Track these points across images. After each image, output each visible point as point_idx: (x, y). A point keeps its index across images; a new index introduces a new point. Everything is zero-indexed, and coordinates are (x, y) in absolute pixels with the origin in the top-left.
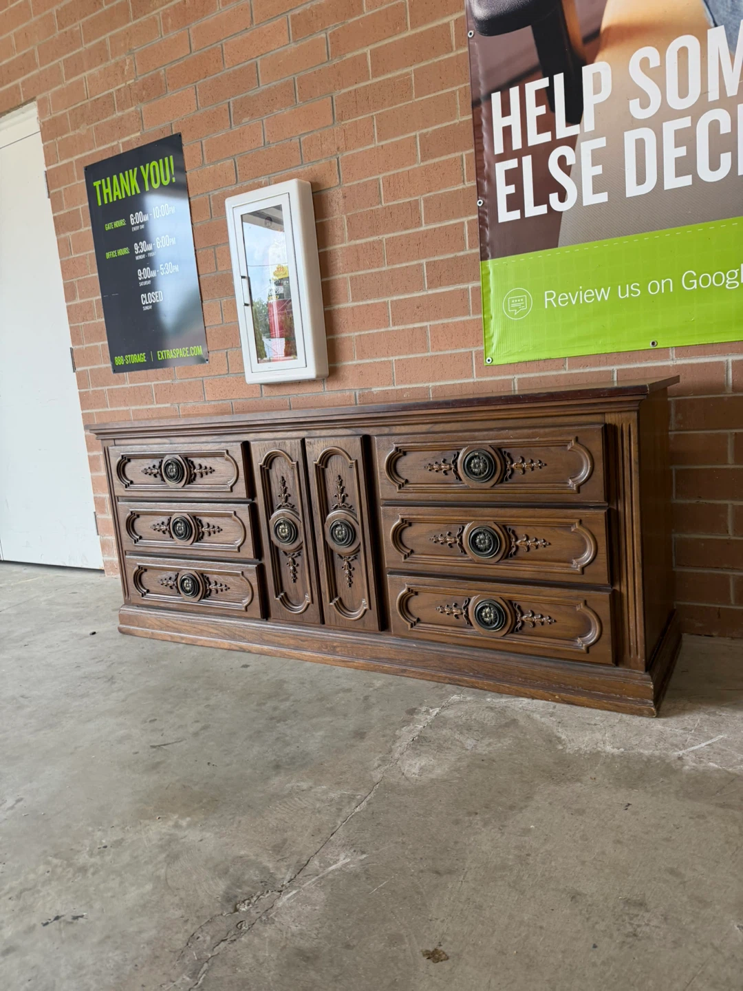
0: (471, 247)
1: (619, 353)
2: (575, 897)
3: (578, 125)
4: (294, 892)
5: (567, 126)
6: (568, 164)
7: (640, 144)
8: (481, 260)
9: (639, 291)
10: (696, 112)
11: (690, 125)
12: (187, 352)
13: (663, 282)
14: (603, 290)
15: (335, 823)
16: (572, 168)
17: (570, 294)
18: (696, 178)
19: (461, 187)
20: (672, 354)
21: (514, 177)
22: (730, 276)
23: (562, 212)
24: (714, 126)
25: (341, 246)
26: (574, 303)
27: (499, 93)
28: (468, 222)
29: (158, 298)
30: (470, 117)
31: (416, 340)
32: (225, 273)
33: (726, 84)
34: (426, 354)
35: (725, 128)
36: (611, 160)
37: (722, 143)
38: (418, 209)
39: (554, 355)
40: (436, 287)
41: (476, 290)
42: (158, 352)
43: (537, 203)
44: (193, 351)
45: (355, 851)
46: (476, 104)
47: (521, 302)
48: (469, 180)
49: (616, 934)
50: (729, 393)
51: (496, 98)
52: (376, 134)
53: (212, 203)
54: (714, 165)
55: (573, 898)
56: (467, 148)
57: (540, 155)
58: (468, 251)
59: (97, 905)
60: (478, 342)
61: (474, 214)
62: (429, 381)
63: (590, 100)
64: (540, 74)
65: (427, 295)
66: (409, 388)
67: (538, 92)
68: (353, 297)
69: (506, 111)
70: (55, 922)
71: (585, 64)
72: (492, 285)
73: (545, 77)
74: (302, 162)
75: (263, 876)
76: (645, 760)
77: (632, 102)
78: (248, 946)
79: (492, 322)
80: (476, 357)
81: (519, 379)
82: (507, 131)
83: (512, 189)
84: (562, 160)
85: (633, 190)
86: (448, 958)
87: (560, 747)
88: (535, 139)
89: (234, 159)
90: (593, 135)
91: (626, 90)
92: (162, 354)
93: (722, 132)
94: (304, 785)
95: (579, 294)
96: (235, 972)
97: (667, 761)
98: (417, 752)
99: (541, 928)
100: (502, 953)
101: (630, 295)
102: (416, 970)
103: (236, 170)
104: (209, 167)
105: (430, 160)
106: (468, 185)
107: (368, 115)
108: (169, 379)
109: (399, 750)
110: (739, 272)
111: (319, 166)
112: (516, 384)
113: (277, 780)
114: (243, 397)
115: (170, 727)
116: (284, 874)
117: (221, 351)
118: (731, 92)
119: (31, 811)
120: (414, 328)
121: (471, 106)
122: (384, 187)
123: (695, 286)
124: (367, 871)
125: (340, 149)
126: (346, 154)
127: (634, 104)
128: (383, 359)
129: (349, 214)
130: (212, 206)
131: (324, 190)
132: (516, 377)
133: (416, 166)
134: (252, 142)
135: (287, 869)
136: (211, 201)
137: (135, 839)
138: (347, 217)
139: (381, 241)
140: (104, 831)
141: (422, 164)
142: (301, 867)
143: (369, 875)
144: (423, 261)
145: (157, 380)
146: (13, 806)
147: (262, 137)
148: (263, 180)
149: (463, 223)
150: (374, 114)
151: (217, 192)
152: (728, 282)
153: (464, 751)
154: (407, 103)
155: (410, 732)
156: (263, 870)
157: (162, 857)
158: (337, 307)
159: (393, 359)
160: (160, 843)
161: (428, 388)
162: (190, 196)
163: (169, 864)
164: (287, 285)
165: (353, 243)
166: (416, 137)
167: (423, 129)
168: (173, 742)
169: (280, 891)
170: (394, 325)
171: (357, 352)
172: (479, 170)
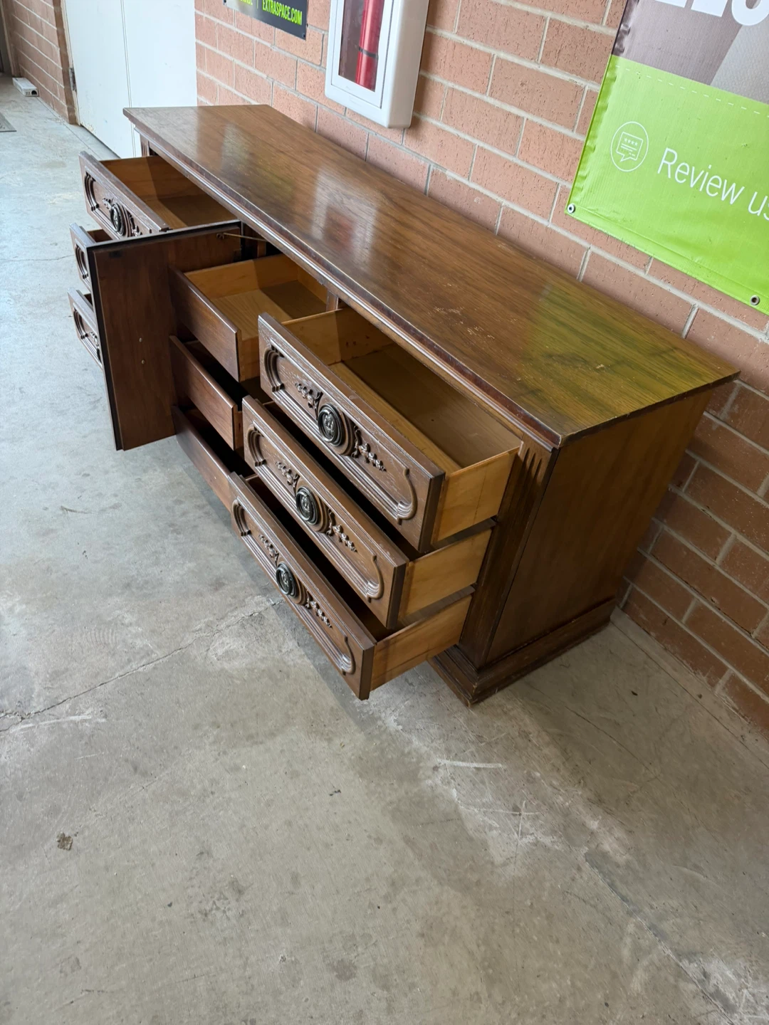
1: (711, 288)
2: (204, 853)
4: (31, 725)
8: (612, 52)
12: (288, 13)
17: (694, 168)
23: (740, 26)
26: (692, 185)
31: (507, 131)
34: (511, 158)
39: (640, 246)
41: (592, 95)
44: (293, 15)
45: (101, 711)
49: (195, 904)
55: (202, 853)
60: (569, 174)
62: (504, 197)
66: (482, 194)
72: (610, 100)
75: (24, 697)
76: (406, 751)
79: (593, 157)
80: (560, 195)
81: (593, 253)
86: (70, 849)
92: (267, 4)
94: (129, 618)
95: (704, 174)
97: (421, 764)
98: (242, 631)
99: (153, 865)
100: (107, 869)
101: (762, 213)
102: (43, 846)
108: (269, 42)
109: (229, 621)
112: (588, 258)
113: (114, 601)
114: (328, 106)
115: (91, 491)
116: (38, 704)
117: (319, 31)
120: (509, 113)
124: (92, 736)
128: (467, 138)
132: (591, 249)
135: (45, 700)
142: (54, 704)
143: (90, 740)
144: (549, 16)
145: (259, 36)
153: (276, 652)
155: (258, 604)
156: (29, 690)
158: (439, 32)
159: (477, 143)
161: (500, 204)
168: (79, 510)
169: (22, 719)
170: (491, 94)
171: (445, 111)
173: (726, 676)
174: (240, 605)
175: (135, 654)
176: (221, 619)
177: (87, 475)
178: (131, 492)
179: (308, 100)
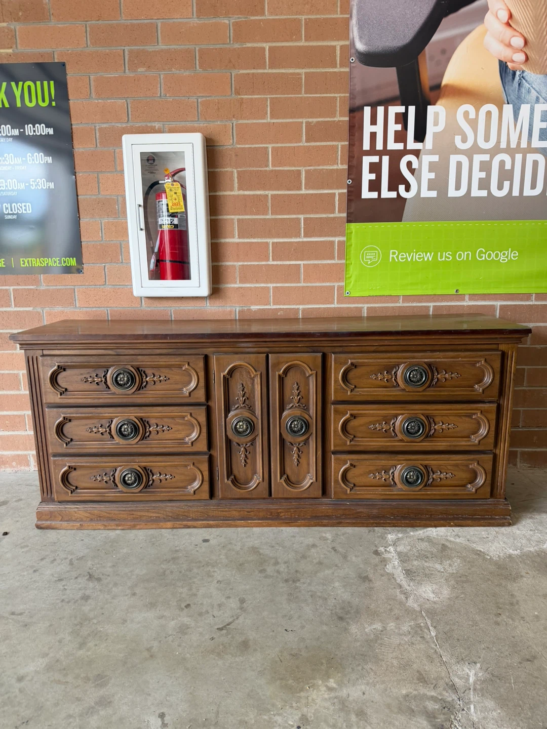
0: (339, 212)
1: (435, 295)
3: (422, 144)
5: (414, 142)
6: (413, 167)
7: (459, 165)
8: (347, 223)
9: (451, 257)
10: (493, 152)
11: (489, 160)
12: (58, 262)
13: (466, 253)
14: (429, 253)
15: (432, 648)
16: (416, 170)
17: (407, 254)
18: (489, 193)
19: (335, 167)
20: (467, 298)
21: (375, 168)
22: (503, 255)
23: (406, 199)
24: (502, 163)
25: (232, 192)
26: (409, 260)
27: (370, 107)
28: (339, 194)
29: (25, 210)
30: (347, 119)
31: (292, 273)
32: (108, 197)
33: (511, 140)
34: (299, 285)
35: (508, 166)
36: (440, 169)
37: (506, 175)
38: (300, 177)
39: (394, 293)
40: (311, 237)
41: (341, 244)
42: (21, 259)
43: (390, 189)
44: (65, 262)
46: (352, 111)
47: (373, 255)
48: (342, 164)
52: (269, 112)
53: (98, 134)
54: (500, 187)
56: (342, 141)
57: (396, 157)
58: (336, 215)
60: (341, 279)
61: (344, 189)
63: (431, 129)
64: (399, 102)
65: (302, 242)
66: (283, 308)
67: (397, 115)
68: (238, 235)
69: (374, 122)
71: (430, 105)
72: (353, 241)
73: (402, 105)
74: (198, 119)
77: (456, 137)
79: (351, 268)
80: (337, 290)
81: (368, 307)
82: (373, 135)
83: (373, 176)
84: (409, 164)
85: (452, 193)
88: (393, 146)
89: (126, 101)
90: (431, 152)
91: (453, 129)
92: (26, 262)
93: (506, 168)
94: (378, 626)
95: (413, 254)
98: (416, 582)
101: (445, 259)
103: (128, 111)
104: (96, 101)
105: (313, 143)
106: (340, 167)
107: (263, 96)
108: (33, 285)
109: (404, 583)
110: (508, 253)
111: (215, 126)
112: (366, 311)
113: (354, 629)
114: (121, 306)
115: (212, 609)
116: (450, 696)
117: (98, 265)
118: (513, 145)
119: (190, 721)
120: (290, 265)
121: (348, 112)
122: (272, 154)
123: (484, 258)
124: (492, 674)
125: (235, 117)
126: (240, 122)
127: (458, 139)
128: (262, 285)
129: (239, 169)
130: (97, 137)
131: (217, 146)
132: (366, 306)
133: (301, 144)
134: (148, 90)
135: (447, 692)
136: (97, 132)
137: (313, 711)
138: (237, 171)
139: (267, 196)
140: (279, 715)
141: (306, 144)
142: (453, 688)
143: (497, 677)
144: (302, 217)
145: (18, 284)
146: (163, 723)
147: (159, 89)
148: (157, 125)
149: (334, 194)
150: (268, 96)
151: (104, 126)
152: (502, 258)
153: (442, 574)
154: (297, 96)
155: (395, 568)
156: (433, 698)
157: (353, 718)
158: (223, 241)
159: (271, 285)
160: (337, 707)
161: (298, 309)
162: (72, 123)
163: (366, 721)
164: (184, 217)
165: (241, 192)
166: (302, 123)
167: (308, 118)
168: (231, 620)
169: (463, 710)
170: (273, 260)
171: (240, 277)
172: (351, 157)
174: (391, 577)
175: (416, 632)
176: (400, 586)
177: (188, 606)
178: (232, 589)
179: (94, 309)
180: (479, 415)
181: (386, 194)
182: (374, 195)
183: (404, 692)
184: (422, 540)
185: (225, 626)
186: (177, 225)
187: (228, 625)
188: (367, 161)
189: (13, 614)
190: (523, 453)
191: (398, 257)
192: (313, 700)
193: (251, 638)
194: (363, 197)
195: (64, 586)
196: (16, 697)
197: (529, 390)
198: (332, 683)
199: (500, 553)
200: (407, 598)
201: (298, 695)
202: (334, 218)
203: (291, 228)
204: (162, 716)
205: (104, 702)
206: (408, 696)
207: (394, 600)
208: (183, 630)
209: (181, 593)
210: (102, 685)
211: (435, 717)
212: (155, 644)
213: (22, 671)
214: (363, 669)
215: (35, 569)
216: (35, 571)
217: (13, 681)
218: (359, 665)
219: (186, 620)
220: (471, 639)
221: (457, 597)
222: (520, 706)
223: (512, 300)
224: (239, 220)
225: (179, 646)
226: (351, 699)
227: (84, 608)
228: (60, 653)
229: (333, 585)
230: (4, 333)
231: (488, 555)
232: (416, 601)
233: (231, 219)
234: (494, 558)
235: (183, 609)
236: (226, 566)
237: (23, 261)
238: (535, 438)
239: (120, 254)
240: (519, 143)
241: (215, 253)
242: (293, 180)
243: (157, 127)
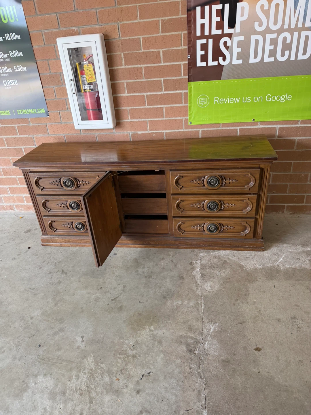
0: (184, 75)
1: (241, 123)
2: (279, 320)
3: (233, 29)
4: (207, 342)
5: (228, 28)
6: (228, 45)
7: (257, 41)
8: (189, 82)
9: (250, 100)
10: (279, 32)
11: (276, 37)
12: (36, 111)
13: (259, 97)
14: (237, 98)
15: (200, 315)
16: (229, 47)
17: (224, 99)
18: (276, 59)
19: (180, 48)
20: (259, 124)
21: (204, 47)
22: (282, 98)
23: (224, 65)
24: (285, 39)
25: (121, 67)
26: (226, 103)
27: (200, 7)
28: (183, 64)
29: (15, 83)
30: (186, 16)
31: (159, 113)
32: (55, 74)
33: (291, 23)
34: (163, 119)
35: (288, 41)
36: (245, 45)
37: (287, 47)
38: (160, 55)
39: (216, 122)
40: (168, 91)
41: (186, 94)
42: (18, 110)
43: (214, 60)
44: (39, 111)
45: (213, 323)
46: (189, 10)
47: (204, 100)
48: (184, 46)
49: (294, 328)
50: (276, 138)
51: (198, 9)
52: (139, 15)
53: (44, 37)
54: (283, 55)
55: (279, 321)
56: (183, 31)
57: (217, 39)
58: (182, 77)
59: (151, 367)
60: (186, 115)
61: (186, 61)
62: (164, 130)
63: (239, 19)
64: (219, 2)
65: (163, 94)
66: (155, 133)
67: (217, 11)
68: (127, 92)
69: (203, 17)
70: (143, 377)
71: (239, 2)
72: (193, 92)
73: (221, 4)
74: (98, 23)
75: (194, 341)
76: (270, 268)
77: (255, 23)
78: (208, 364)
79: (192, 108)
80: (185, 121)
82: (203, 26)
83: (203, 53)
84: (225, 43)
85: (252, 60)
86: (261, 349)
87: (245, 269)
88: (215, 32)
89: (56, 15)
90: (239, 35)
91: (253, 17)
92: (20, 111)
93: (287, 42)
94: (180, 302)
95: (228, 99)
96: (211, 373)
97: (276, 268)
98: (204, 280)
99: (277, 332)
100: (273, 343)
101: (247, 101)
102: (256, 355)
103: (58, 21)
104: (40, 16)
105: (166, 33)
106: (183, 47)
107: (134, 5)
108: (26, 124)
109: (199, 281)
110: (286, 96)
111: (108, 26)
112: (201, 133)
113: (169, 303)
114: (71, 133)
115: (111, 290)
116: (199, 337)
117: (56, 112)
118: (293, 26)
119: (93, 340)
120: (157, 108)
121: (187, 11)
122: (142, 42)
123: (270, 100)
124: (222, 329)
125: (119, 20)
126: (123, 23)
127: (256, 24)
128: (143, 120)
129: (124, 53)
130: (44, 38)
131: (110, 39)
132: (201, 130)
133: (159, 35)
134: (67, 6)
135: (199, 335)
136: (43, 35)
137: (141, 339)
138: (123, 54)
139: (142, 68)
140: (127, 340)
141: (162, 34)
142: (202, 334)
143: (223, 330)
144: (162, 79)
145: (19, 124)
146: (82, 340)
147: (74, 5)
148: (75, 29)
149: (181, 64)
150: (137, 5)
151: (46, 31)
152: (281, 100)
153: (218, 277)
154: (155, 3)
155: (197, 273)
156: (192, 338)
157: (156, 343)
158: (119, 95)
159: (148, 120)
160: (151, 338)
161: (163, 133)
162: (29, 31)
163: (161, 345)
164: (96, 85)
165: (127, 67)
166: (159, 20)
167: (163, 17)
168: (117, 296)
169: (203, 344)
170: (148, 105)
171: (130, 116)
172: (189, 42)
173: (285, 207)
174: (194, 277)
175: (195, 307)
176: (196, 282)
177: (101, 288)
178: (121, 280)
179: (58, 135)
180: (247, 201)
181: (211, 63)
182: (204, 64)
183: (181, 334)
184: (215, 257)
185: (114, 299)
186: (93, 89)
187: (116, 298)
188: (199, 42)
189: (30, 289)
190: (288, 207)
191: (219, 101)
192: (142, 335)
193: (124, 305)
194: (198, 66)
195: (51, 276)
196: (30, 325)
197: (293, 174)
198: (152, 328)
199: (251, 267)
200: (197, 289)
201: (137, 332)
202: (181, 79)
203: (156, 86)
204: (82, 337)
205: (62, 330)
206: (182, 336)
207: (191, 289)
208: (97, 300)
209: (99, 282)
210: (61, 323)
211: (190, 346)
212: (85, 306)
213: (32, 315)
214: (167, 322)
215: (40, 267)
216: (40, 268)
217: (29, 319)
218: (166, 320)
219: (99, 295)
220: (219, 312)
221: (221, 290)
222: (228, 344)
223: (287, 124)
224: (127, 83)
225: (94, 307)
226: (158, 335)
227: (58, 287)
228: (48, 307)
229: (166, 280)
230: (17, 148)
231: (245, 268)
232: (201, 290)
233: (122, 82)
234: (247, 270)
235: (99, 290)
236: (121, 268)
237: (19, 111)
238: (295, 199)
239: (66, 105)
240: (297, 25)
241: (116, 103)
242: (156, 57)
243: (75, 30)
